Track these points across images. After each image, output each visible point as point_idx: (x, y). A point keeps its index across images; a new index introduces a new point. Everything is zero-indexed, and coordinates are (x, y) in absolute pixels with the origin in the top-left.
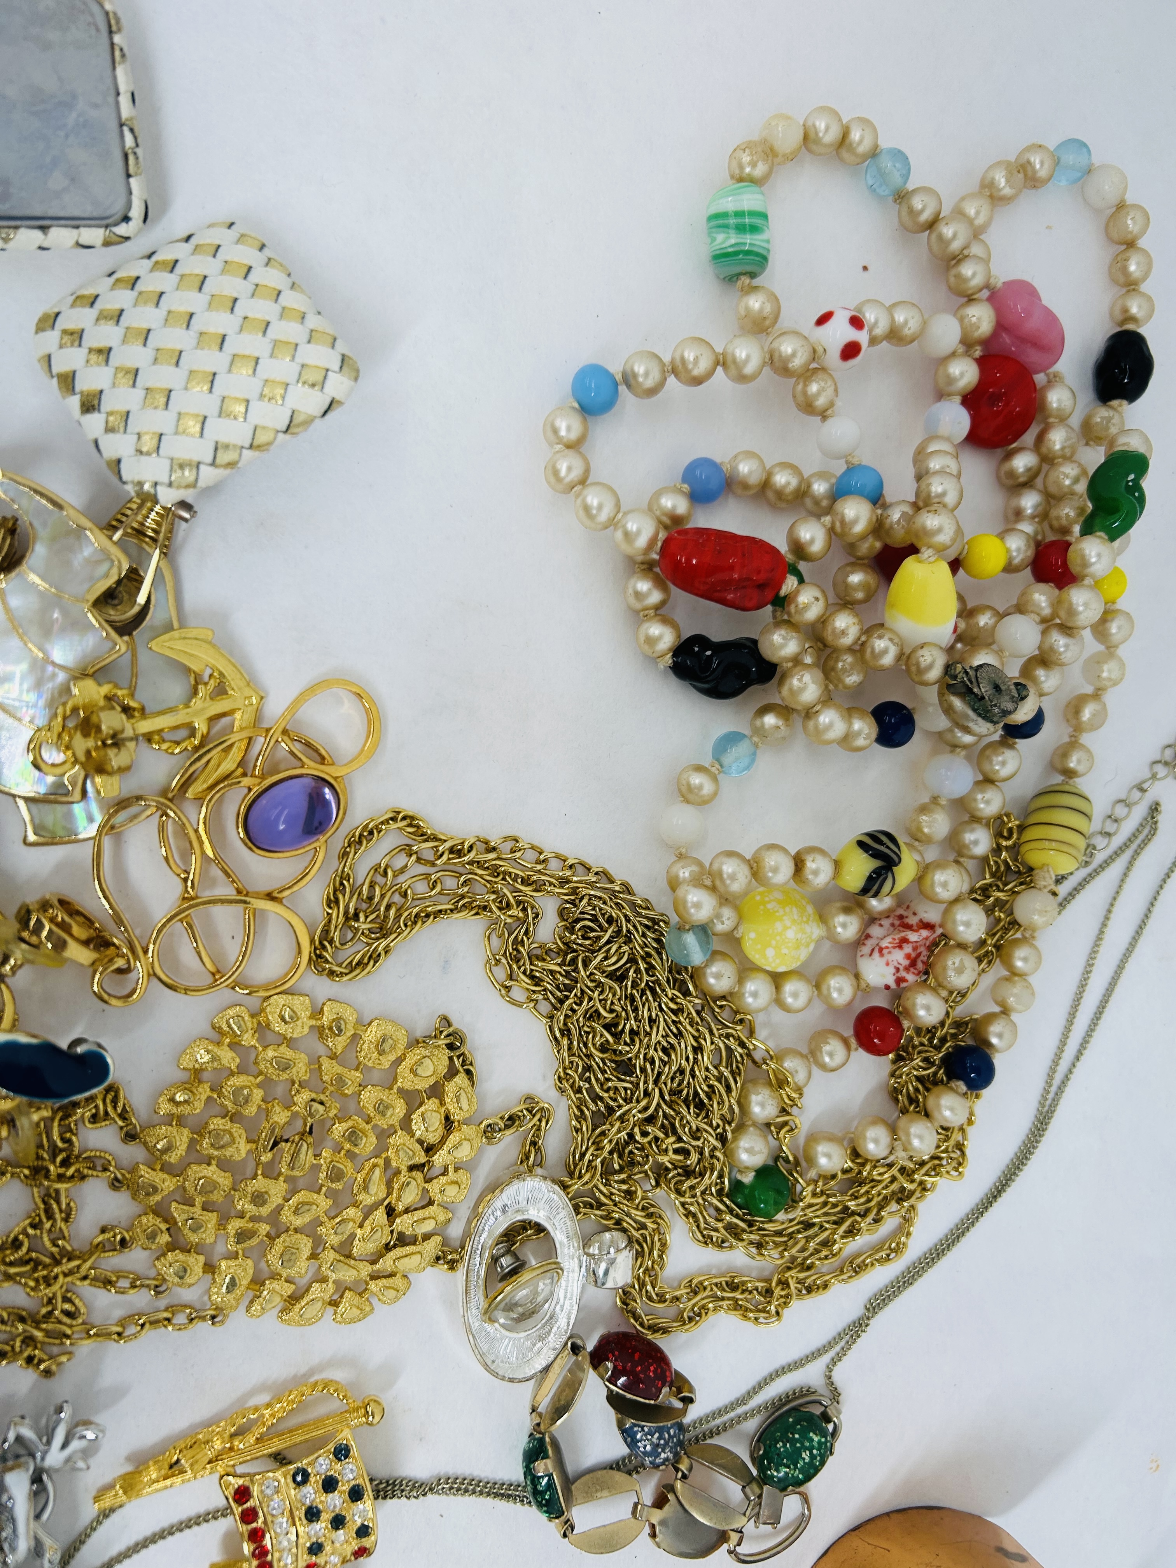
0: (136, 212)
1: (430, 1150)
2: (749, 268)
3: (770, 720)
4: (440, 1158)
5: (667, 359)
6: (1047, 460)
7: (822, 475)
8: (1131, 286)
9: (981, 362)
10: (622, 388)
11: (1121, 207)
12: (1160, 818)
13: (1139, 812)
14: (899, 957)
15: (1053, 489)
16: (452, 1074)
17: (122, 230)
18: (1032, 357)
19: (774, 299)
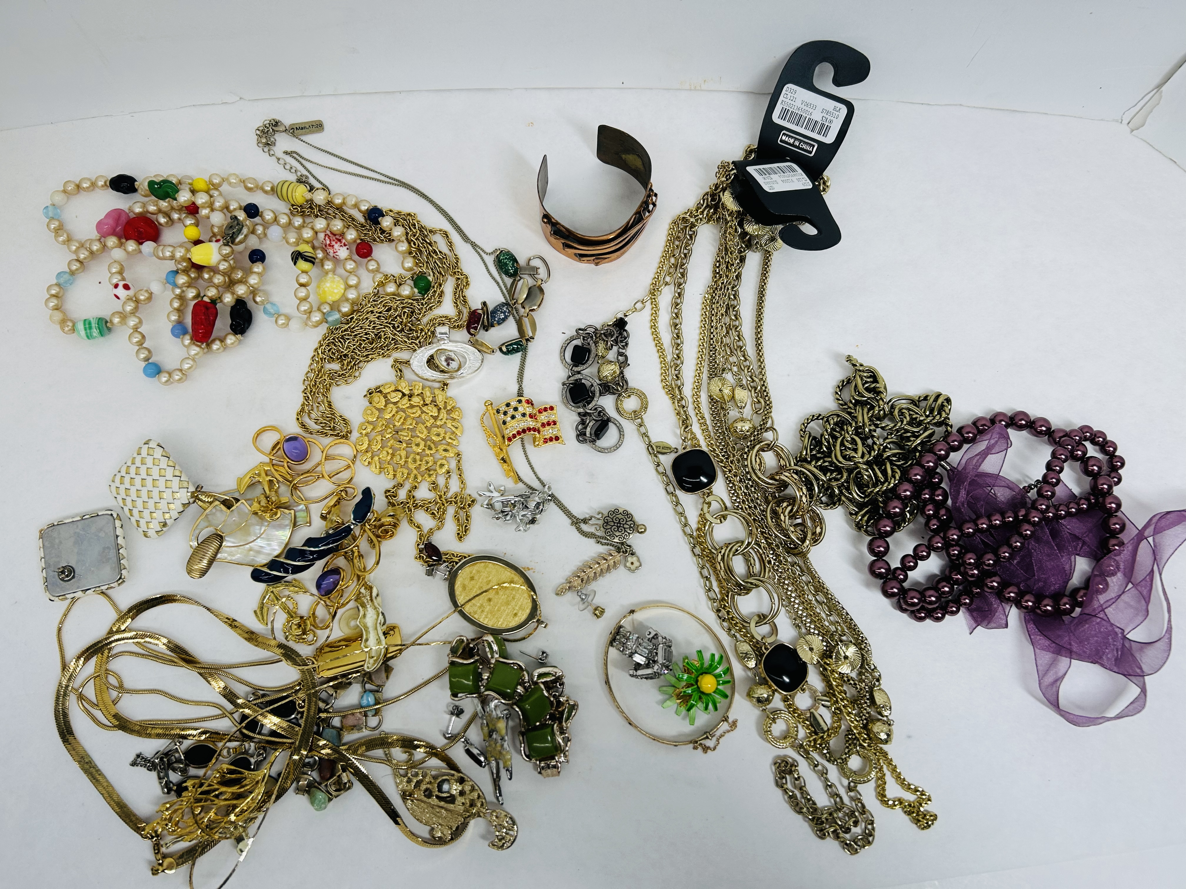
0: (109, 512)
1: (404, 395)
2: (104, 324)
3: (258, 299)
4: (407, 392)
5: (137, 348)
6: (160, 211)
7: (173, 292)
8: (93, 185)
9: (127, 239)
10: (150, 361)
11: (65, 191)
12: (289, 150)
13: (289, 159)
14: (337, 246)
15: (169, 208)
16: (380, 392)
17: (115, 516)
18: (123, 219)
19: (113, 314)
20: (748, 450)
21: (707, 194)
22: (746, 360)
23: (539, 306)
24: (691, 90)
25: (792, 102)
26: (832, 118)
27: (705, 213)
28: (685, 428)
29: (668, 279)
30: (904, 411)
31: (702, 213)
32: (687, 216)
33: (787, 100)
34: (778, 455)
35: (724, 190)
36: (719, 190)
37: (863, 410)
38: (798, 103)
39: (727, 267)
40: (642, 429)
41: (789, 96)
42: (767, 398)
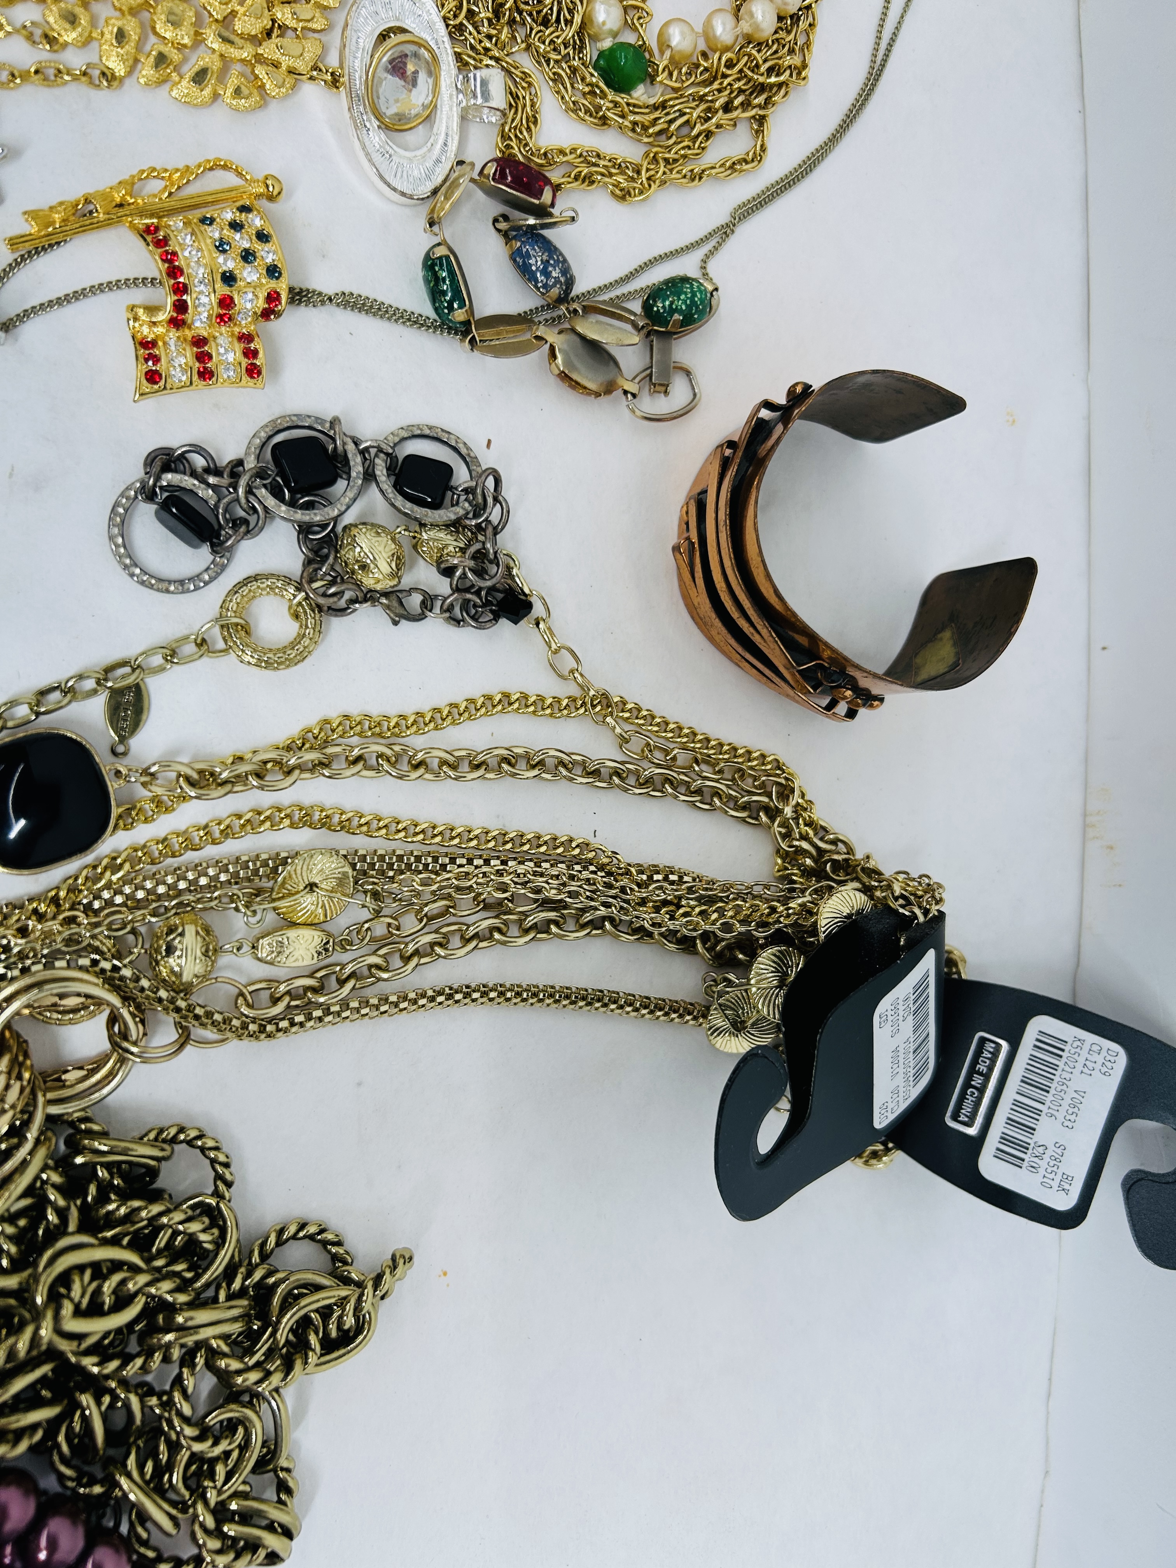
20: (103, 971)
21: (850, 851)
22: (406, 960)
23: (564, 377)
24: (1085, 815)
25: (1079, 1066)
26: (1042, 1171)
27: (805, 845)
28: (188, 779)
29: (636, 744)
30: (241, 1431)
31: (804, 837)
32: (796, 799)
33: (1084, 1053)
34: (99, 1063)
35: (867, 890)
36: (866, 880)
37: (234, 1320)
38: (1078, 1082)
39: (665, 903)
40: (190, 648)
41: (1095, 1058)
42: (284, 1024)
